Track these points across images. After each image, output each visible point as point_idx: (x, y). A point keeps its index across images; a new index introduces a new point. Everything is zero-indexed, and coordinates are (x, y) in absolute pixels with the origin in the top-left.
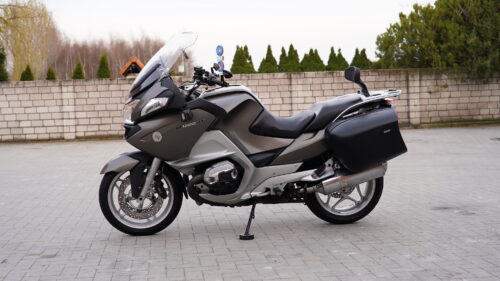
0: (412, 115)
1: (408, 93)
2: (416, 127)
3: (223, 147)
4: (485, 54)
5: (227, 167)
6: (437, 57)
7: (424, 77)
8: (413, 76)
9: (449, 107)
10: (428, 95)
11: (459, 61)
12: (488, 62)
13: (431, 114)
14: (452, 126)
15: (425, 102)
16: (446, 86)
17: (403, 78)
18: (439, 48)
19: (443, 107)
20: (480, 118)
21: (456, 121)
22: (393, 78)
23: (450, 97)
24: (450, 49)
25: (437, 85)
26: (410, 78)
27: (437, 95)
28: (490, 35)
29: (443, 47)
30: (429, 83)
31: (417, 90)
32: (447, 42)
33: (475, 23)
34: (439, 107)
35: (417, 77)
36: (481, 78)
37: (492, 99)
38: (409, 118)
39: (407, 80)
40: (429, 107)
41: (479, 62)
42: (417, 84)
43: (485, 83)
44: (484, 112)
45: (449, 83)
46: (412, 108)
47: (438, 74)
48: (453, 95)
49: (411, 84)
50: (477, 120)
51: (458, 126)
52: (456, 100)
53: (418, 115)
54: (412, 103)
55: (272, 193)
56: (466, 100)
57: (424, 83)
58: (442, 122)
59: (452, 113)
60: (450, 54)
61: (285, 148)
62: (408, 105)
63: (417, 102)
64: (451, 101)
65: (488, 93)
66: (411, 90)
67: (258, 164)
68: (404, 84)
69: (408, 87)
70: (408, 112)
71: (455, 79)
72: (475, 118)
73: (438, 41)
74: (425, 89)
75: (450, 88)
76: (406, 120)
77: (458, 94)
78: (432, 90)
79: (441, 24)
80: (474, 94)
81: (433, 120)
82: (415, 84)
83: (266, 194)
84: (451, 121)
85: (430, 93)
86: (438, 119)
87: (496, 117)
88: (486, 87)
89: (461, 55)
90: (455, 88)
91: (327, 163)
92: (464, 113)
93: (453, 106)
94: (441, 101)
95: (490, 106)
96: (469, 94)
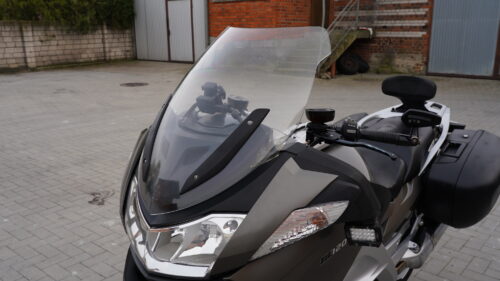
0: (29, 60)
1: (23, 42)
2: (33, 70)
4: (84, 11)
6: (47, 12)
7: (35, 29)
8: (26, 27)
9: (58, 53)
10: (39, 43)
11: (65, 16)
12: (88, 18)
13: (45, 59)
14: (61, 68)
15: (38, 49)
16: (54, 36)
17: (17, 28)
18: (47, 5)
19: (53, 53)
20: (81, 60)
21: (65, 64)
22: (8, 29)
23: (58, 45)
24: (57, 6)
25: (46, 35)
26: (24, 29)
27: (48, 43)
30: (39, 34)
31: (31, 39)
34: (51, 53)
35: (30, 28)
36: (82, 30)
37: (89, 46)
38: (26, 62)
39: (21, 31)
40: (42, 53)
41: (80, 18)
42: (30, 34)
43: (84, 34)
44: (84, 56)
45: (56, 34)
46: (28, 54)
47: (47, 25)
48: (60, 43)
49: (25, 34)
50: (80, 63)
51: (66, 68)
52: (63, 48)
53: (34, 60)
54: (27, 50)
56: (71, 47)
57: (35, 33)
58: (53, 64)
59: (61, 58)
60: (57, 11)
62: (24, 52)
63: (32, 49)
64: (59, 48)
65: (86, 42)
66: (26, 39)
68: (18, 34)
69: (22, 37)
70: (25, 58)
71: (62, 30)
72: (78, 61)
74: (37, 38)
75: (57, 38)
76: (23, 64)
77: (64, 42)
78: (43, 38)
80: (76, 42)
81: (46, 64)
82: (28, 34)
84: (62, 64)
85: (42, 41)
86: (50, 63)
87: (93, 60)
88: (84, 36)
89: (66, 11)
90: (61, 38)
92: (69, 57)
93: (61, 52)
94: (51, 48)
95: (88, 51)
96: (71, 42)
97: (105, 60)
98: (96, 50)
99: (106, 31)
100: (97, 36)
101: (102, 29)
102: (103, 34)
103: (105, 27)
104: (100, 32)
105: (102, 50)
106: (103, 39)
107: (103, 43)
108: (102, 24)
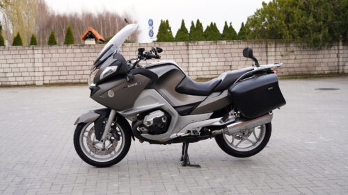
1: (267, 56)
3: (156, 100)
4: (319, 30)
5: (159, 114)
6: (286, 32)
7: (278, 45)
8: (270, 45)
9: (295, 65)
10: (280, 58)
11: (301, 35)
12: (321, 36)
13: (282, 70)
14: (296, 78)
16: (293, 52)
17: (264, 45)
18: (288, 26)
19: (291, 65)
20: (316, 73)
21: (300, 75)
23: (295, 59)
24: (295, 27)
25: (287, 51)
26: (269, 46)
27: (287, 57)
28: (322, 18)
29: (290, 25)
30: (281, 49)
31: (273, 54)
32: (293, 22)
33: (313, 9)
34: (288, 66)
35: (273, 45)
36: (316, 46)
37: (324, 60)
39: (267, 47)
41: (314, 36)
42: (273, 50)
43: (319, 49)
44: (318, 69)
45: (295, 50)
47: (288, 43)
48: (297, 57)
49: (269, 50)
50: (314, 74)
51: (300, 78)
52: (299, 61)
55: (192, 134)
56: (306, 61)
57: (278, 49)
58: (289, 75)
59: (297, 70)
60: (295, 30)
61: (201, 102)
63: (273, 62)
64: (296, 61)
65: (321, 56)
66: (269, 54)
67: (182, 114)
68: (264, 50)
69: (267, 52)
71: (299, 47)
72: (312, 73)
73: (287, 21)
74: (279, 53)
75: (295, 53)
77: (301, 57)
78: (283, 53)
79: (290, 10)
80: (312, 57)
81: (284, 74)
82: (272, 50)
83: (187, 135)
84: (296, 75)
85: (282, 56)
86: (287, 74)
87: (326, 72)
88: (320, 52)
89: (302, 31)
90: (299, 53)
91: (230, 113)
92: (304, 69)
93: (297, 65)
94: (289, 61)
95: (322, 65)
96: (308, 57)
97: (338, 73)
98: (330, 64)
99: (341, 47)
100: (333, 52)
101: (338, 46)
102: (338, 49)
103: (341, 43)
104: (336, 48)
105: (336, 64)
106: (338, 54)
107: (338, 57)
108: (338, 41)
